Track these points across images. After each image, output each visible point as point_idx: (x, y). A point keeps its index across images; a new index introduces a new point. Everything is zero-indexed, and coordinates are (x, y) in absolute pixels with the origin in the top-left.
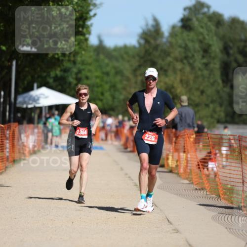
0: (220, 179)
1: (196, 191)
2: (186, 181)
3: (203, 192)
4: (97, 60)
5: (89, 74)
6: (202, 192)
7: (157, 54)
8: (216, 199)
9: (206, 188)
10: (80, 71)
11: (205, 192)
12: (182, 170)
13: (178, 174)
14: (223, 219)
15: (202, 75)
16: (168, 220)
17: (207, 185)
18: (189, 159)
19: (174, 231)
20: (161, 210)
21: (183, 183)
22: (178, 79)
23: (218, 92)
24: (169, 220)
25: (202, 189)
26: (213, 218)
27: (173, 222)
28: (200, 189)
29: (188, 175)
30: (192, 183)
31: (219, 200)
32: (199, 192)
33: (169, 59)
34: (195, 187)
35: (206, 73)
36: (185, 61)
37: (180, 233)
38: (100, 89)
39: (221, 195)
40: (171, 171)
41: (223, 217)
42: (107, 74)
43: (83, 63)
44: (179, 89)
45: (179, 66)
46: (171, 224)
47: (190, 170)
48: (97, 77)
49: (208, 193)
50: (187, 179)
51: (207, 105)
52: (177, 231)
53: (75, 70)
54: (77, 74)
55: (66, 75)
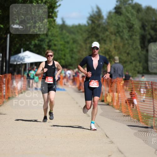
0: (139, 109)
1: (124, 117)
2: (118, 111)
4: (61, 34)
5: (56, 43)
6: (128, 117)
7: (99, 30)
8: (137, 122)
9: (131, 115)
10: (50, 41)
11: (130, 118)
12: (115, 104)
13: (113, 106)
14: (141, 135)
15: (128, 43)
16: (106, 136)
17: (131, 113)
18: (120, 97)
19: (110, 142)
20: (102, 129)
21: (116, 112)
22: (113, 46)
23: (138, 54)
25: (128, 116)
26: (135, 134)
27: (109, 137)
28: (126, 116)
29: (119, 107)
30: (122, 112)
31: (139, 123)
32: (126, 117)
33: (108, 33)
34: (124, 114)
35: (130, 42)
36: (117, 35)
37: (114, 144)
38: (63, 53)
39: (140, 119)
40: (108, 105)
41: (141, 133)
42: (68, 43)
43: (52, 35)
44: (114, 52)
45: (113, 37)
47: (121, 103)
48: (61, 45)
49: (132, 118)
50: (118, 109)
51: (131, 63)
52: (112, 143)
53: (47, 40)
54: (48, 43)
55: (42, 43)
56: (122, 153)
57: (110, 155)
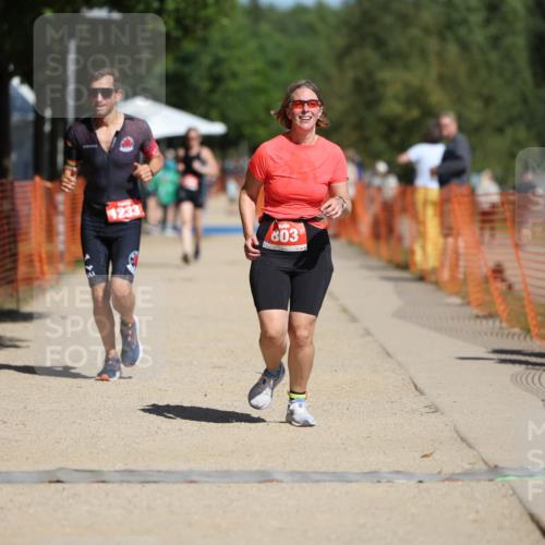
0: (529, 294)
1: (478, 321)
2: (456, 300)
3: (494, 323)
4: (255, 34)
5: (237, 67)
6: (491, 322)
8: (522, 338)
9: (500, 313)
10: (218, 62)
11: (497, 323)
13: (437, 284)
16: (416, 387)
17: (502, 308)
19: (427, 410)
20: (399, 364)
21: (449, 305)
24: (419, 386)
25: (491, 316)
27: (426, 391)
28: (485, 317)
29: (459, 286)
30: (469, 304)
31: (528, 338)
32: (484, 322)
34: (476, 311)
35: (494, 57)
37: (442, 414)
38: (262, 99)
39: (532, 328)
40: (422, 278)
41: (536, 377)
42: (276, 65)
43: (225, 44)
46: (422, 393)
47: (465, 274)
48: (256, 73)
49: (504, 325)
50: (457, 294)
51: (500, 130)
52: (436, 410)
53: (206, 59)
54: (211, 67)
55: (186, 70)
56: (470, 446)
57: (428, 453)
